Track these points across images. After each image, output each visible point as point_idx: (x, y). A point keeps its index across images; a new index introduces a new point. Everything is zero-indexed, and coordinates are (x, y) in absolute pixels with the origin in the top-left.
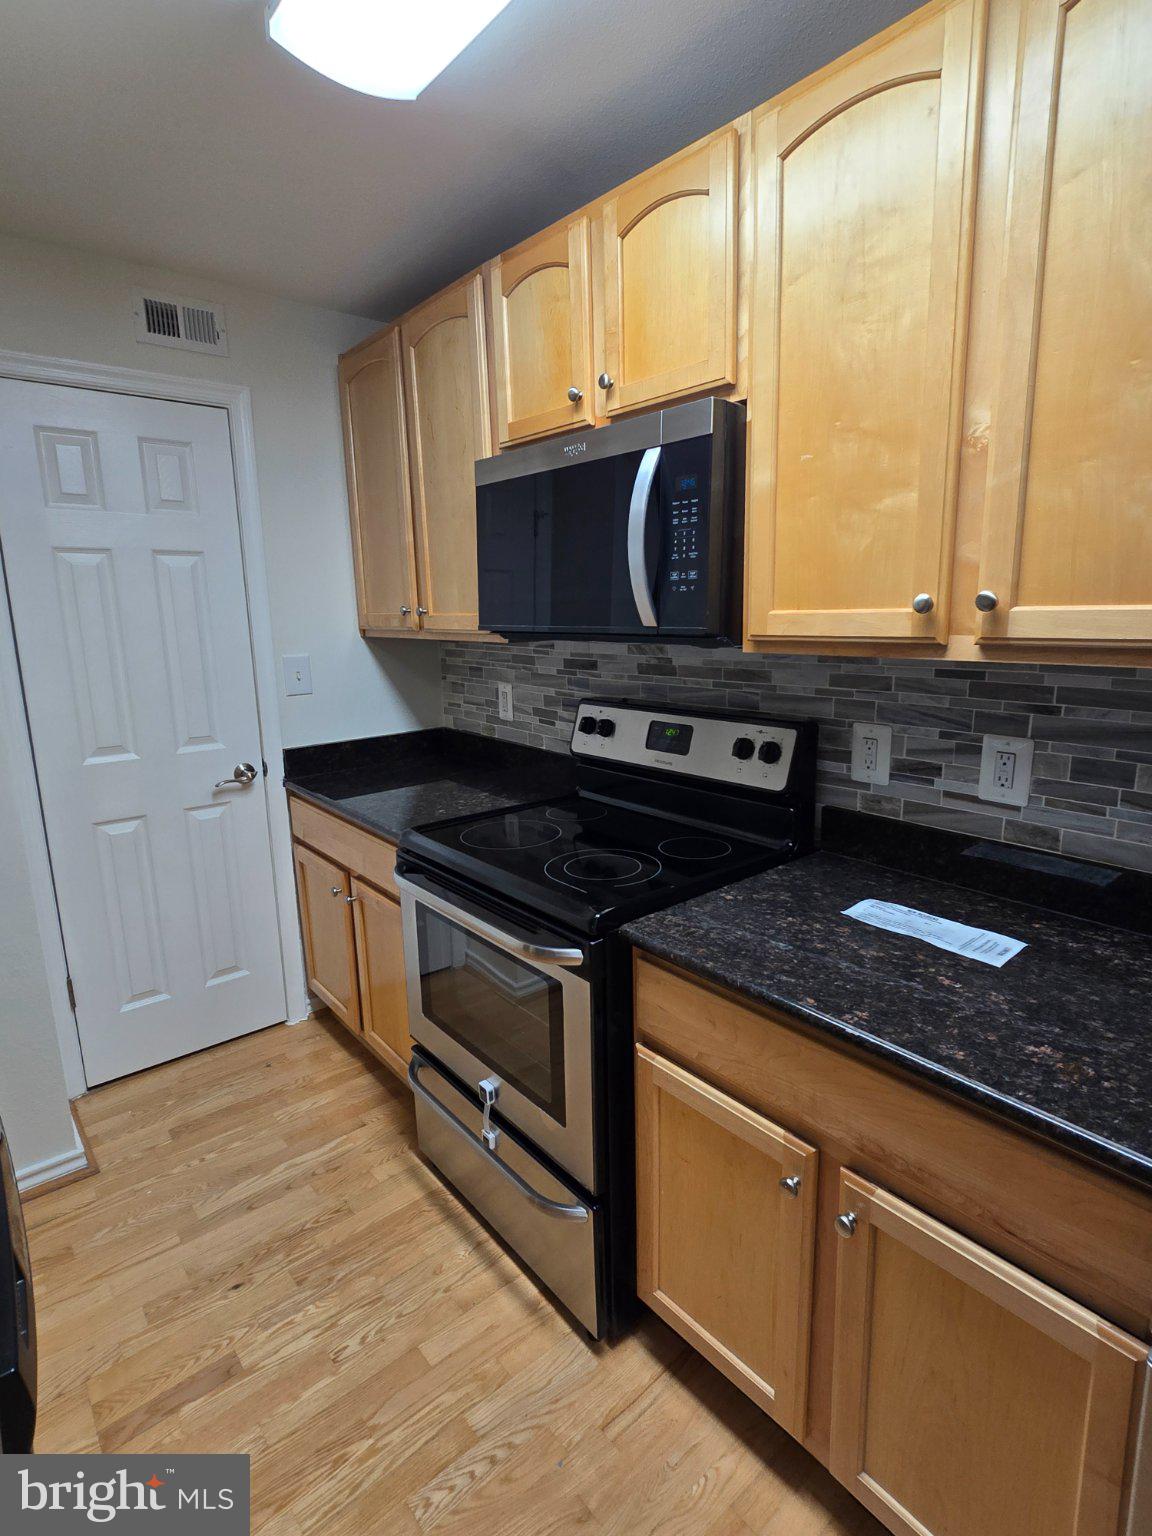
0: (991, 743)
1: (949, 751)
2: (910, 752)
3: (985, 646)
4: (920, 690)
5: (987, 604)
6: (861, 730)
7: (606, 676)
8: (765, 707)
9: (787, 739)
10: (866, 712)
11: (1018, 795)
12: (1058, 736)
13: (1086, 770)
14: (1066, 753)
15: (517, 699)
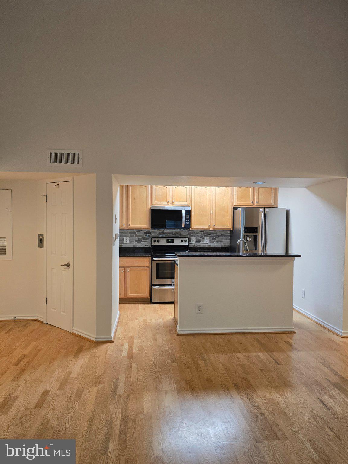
0: (205, 238)
1: (201, 239)
2: (198, 240)
3: (213, 229)
4: (198, 233)
5: (214, 226)
6: (192, 238)
7: (153, 234)
8: (179, 237)
9: (187, 239)
10: (192, 236)
11: (208, 242)
12: (210, 237)
13: (213, 239)
14: (211, 238)
15: (130, 239)
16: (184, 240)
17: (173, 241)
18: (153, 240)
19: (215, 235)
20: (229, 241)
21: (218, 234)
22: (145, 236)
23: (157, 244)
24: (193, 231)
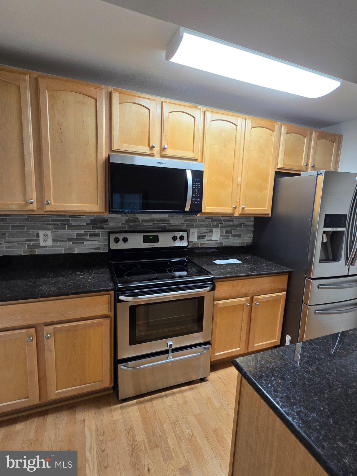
0: (214, 230)
1: (208, 232)
2: (201, 233)
3: (240, 214)
4: (202, 222)
5: (243, 208)
6: (191, 230)
7: (111, 224)
9: (184, 234)
10: (192, 226)
11: (218, 238)
12: (223, 227)
13: (227, 232)
14: (224, 230)
15: (56, 237)
16: (179, 235)
17: (156, 239)
18: (112, 237)
20: (251, 235)
21: (236, 223)
22: (93, 227)
23: (121, 246)
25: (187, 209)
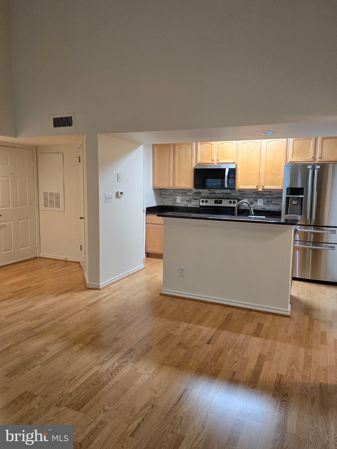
0: (259, 200)
1: (255, 201)
2: (250, 201)
3: (262, 189)
4: (251, 195)
5: (263, 186)
7: (203, 195)
8: (230, 198)
9: (237, 201)
10: (244, 197)
11: (262, 205)
12: (265, 198)
13: (268, 202)
14: (266, 200)
15: (182, 199)
16: (232, 201)
17: (221, 202)
18: (201, 200)
19: (271, 196)
21: (274, 196)
22: (195, 196)
23: (204, 204)
24: (245, 191)
25: (226, 186)
